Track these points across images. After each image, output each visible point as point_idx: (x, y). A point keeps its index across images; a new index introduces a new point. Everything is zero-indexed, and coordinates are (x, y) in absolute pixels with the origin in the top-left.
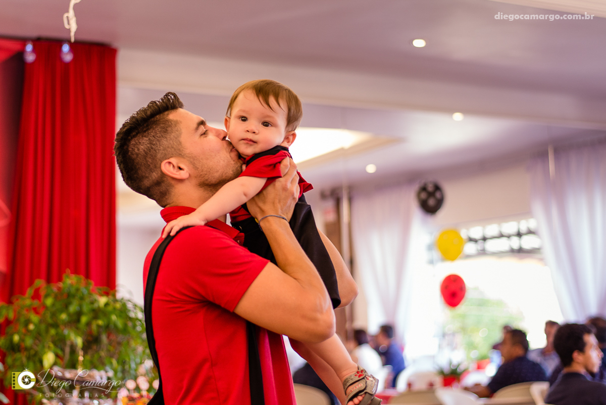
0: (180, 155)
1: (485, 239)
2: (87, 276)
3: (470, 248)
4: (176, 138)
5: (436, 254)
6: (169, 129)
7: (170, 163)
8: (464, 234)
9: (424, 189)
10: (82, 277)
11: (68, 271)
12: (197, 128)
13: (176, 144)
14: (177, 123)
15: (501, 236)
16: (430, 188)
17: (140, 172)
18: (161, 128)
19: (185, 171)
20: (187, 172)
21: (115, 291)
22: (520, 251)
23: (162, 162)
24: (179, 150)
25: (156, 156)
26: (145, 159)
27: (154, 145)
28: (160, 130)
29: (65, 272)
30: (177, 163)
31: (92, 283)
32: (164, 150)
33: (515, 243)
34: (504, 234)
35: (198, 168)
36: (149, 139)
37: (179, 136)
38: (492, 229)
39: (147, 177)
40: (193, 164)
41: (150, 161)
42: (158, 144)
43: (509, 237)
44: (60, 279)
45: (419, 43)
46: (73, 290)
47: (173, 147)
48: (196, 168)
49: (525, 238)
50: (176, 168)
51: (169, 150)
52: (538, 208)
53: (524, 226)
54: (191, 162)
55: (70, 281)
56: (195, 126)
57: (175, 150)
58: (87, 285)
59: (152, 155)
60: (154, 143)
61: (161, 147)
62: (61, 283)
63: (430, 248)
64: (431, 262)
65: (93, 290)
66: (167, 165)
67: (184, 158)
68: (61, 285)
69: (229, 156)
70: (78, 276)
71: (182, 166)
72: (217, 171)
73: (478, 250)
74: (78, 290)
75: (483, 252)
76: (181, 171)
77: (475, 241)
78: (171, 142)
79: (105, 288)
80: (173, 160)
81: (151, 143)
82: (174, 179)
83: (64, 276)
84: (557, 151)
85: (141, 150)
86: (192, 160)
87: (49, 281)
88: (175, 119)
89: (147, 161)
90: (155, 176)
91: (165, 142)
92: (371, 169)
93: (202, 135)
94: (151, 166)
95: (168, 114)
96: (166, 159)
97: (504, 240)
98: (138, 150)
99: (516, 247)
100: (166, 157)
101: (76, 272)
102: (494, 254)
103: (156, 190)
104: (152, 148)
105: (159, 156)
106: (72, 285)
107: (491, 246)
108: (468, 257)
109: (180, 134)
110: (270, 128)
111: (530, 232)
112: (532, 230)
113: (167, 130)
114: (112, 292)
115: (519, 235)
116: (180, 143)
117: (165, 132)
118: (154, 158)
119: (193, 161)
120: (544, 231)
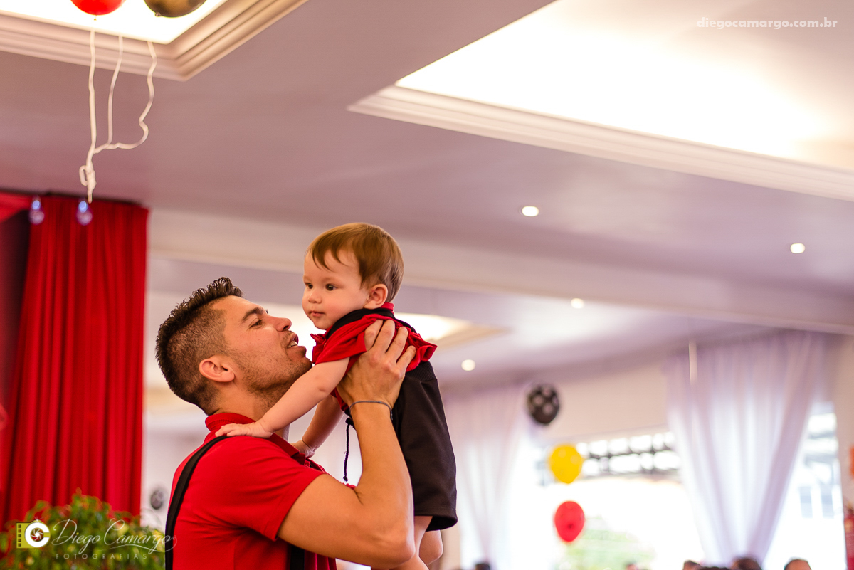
0: (222, 352)
1: (609, 456)
2: (104, 498)
3: (591, 467)
4: (218, 332)
5: (547, 475)
6: (211, 321)
7: (211, 363)
8: (583, 449)
9: (538, 392)
10: (97, 499)
11: (79, 490)
12: (245, 319)
13: (217, 339)
14: (221, 313)
15: (630, 452)
16: (546, 393)
17: (180, 376)
18: (202, 321)
19: (229, 372)
20: (231, 373)
21: (140, 517)
22: (654, 473)
23: (200, 361)
24: (222, 346)
25: (194, 356)
26: (184, 359)
27: (192, 342)
28: (200, 323)
29: (75, 492)
30: (220, 363)
31: (109, 506)
32: (203, 347)
33: (648, 462)
34: (633, 450)
35: (244, 368)
36: (187, 335)
37: (222, 329)
38: (618, 445)
39: (188, 382)
40: (239, 363)
41: (189, 361)
42: (197, 340)
43: (639, 453)
44: (69, 501)
45: (530, 211)
46: (84, 516)
47: (214, 344)
48: (242, 368)
49: (659, 455)
50: (219, 369)
51: (210, 346)
52: (676, 419)
53: (658, 441)
54: (236, 360)
55: (82, 503)
56: (243, 315)
57: (217, 346)
58: (103, 508)
59: (190, 355)
60: (192, 339)
61: (200, 344)
62: (69, 506)
63: (540, 465)
64: (543, 484)
65: (110, 516)
66: (207, 365)
67: (228, 356)
68: (69, 508)
69: (284, 354)
70: (91, 497)
71: (225, 366)
72: (267, 373)
73: (600, 470)
74: (90, 515)
75: (607, 472)
76: (225, 372)
77: (597, 458)
78: (212, 337)
79: (126, 514)
80: (214, 359)
81: (189, 341)
82: (217, 382)
83: (74, 497)
84: (701, 349)
85: (178, 349)
86: (236, 357)
87: (54, 503)
88: (219, 309)
89: (186, 362)
90: (196, 380)
91: (205, 338)
92: (468, 366)
93: (252, 327)
94: (191, 368)
95: (212, 304)
96: (206, 358)
97: (633, 457)
98: (175, 349)
99: (648, 466)
100: (207, 355)
101: (89, 492)
102: (621, 474)
103: (201, 396)
104: (190, 346)
105: (197, 356)
106: (83, 509)
107: (616, 464)
108: (589, 477)
109: (224, 327)
110: (335, 291)
111: (666, 448)
112: (668, 446)
113: (208, 323)
114: (134, 518)
115: (653, 451)
116: (223, 337)
117: (205, 325)
118: (193, 357)
119: (238, 358)
120: (682, 446)
